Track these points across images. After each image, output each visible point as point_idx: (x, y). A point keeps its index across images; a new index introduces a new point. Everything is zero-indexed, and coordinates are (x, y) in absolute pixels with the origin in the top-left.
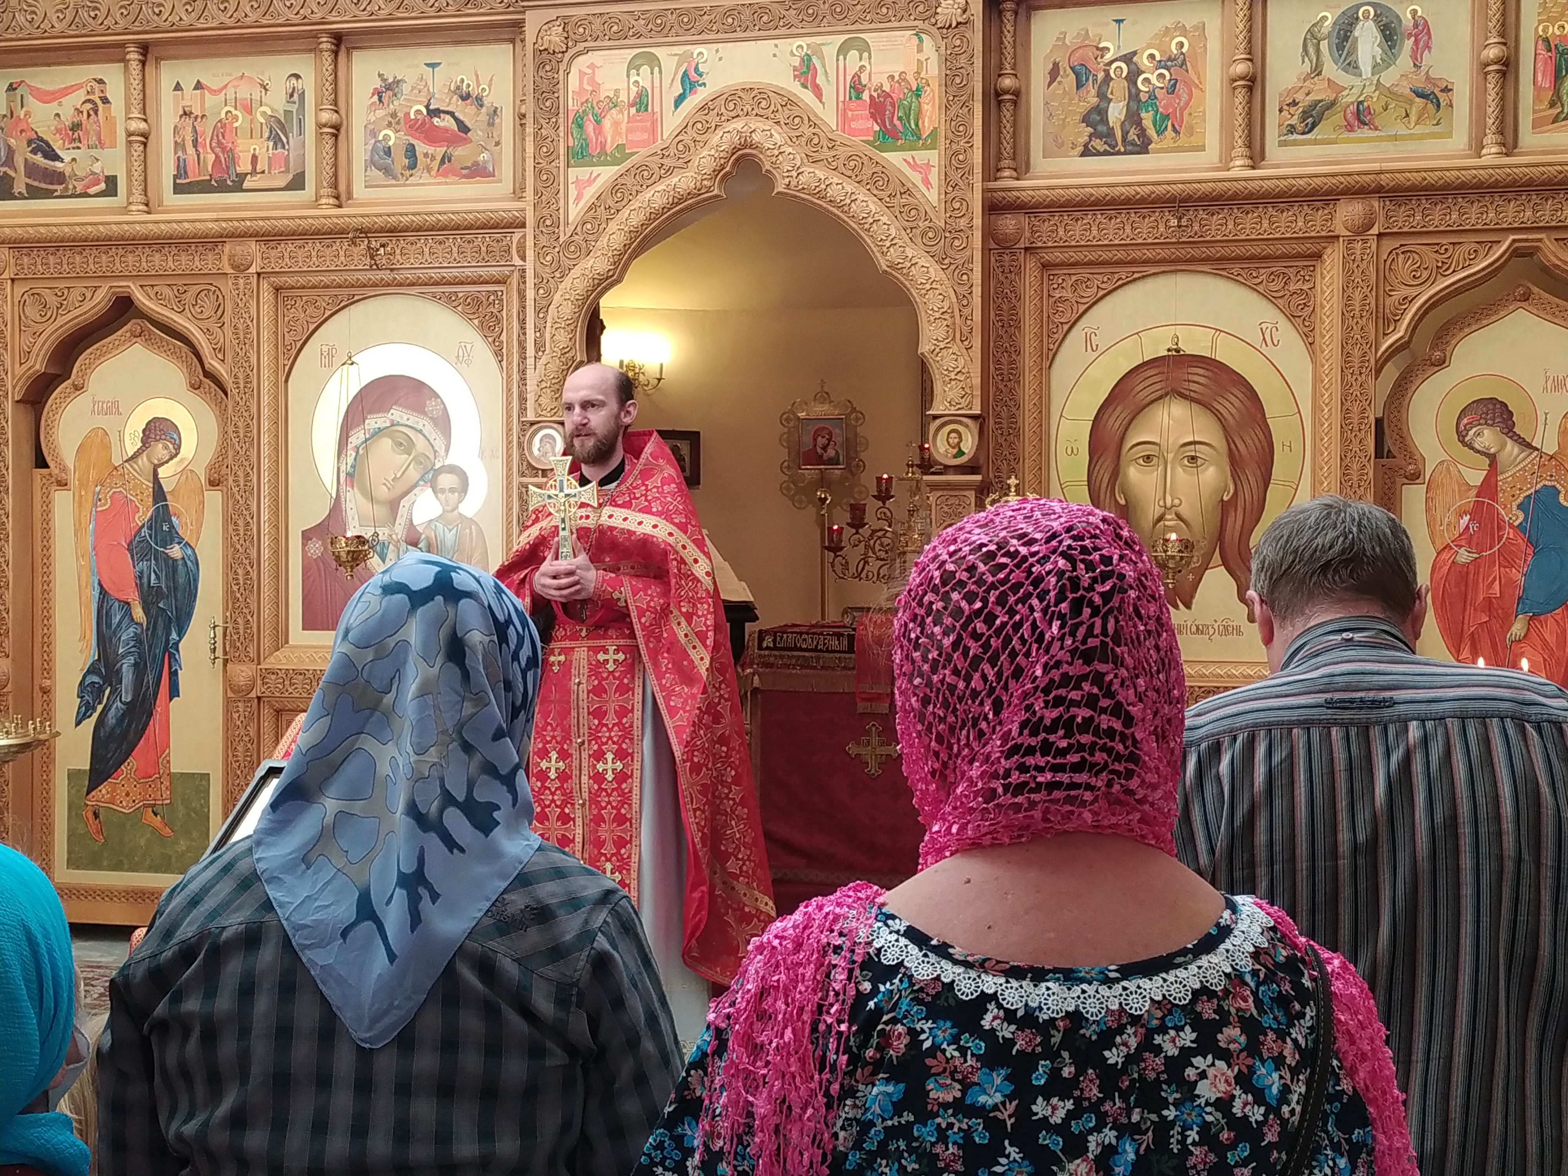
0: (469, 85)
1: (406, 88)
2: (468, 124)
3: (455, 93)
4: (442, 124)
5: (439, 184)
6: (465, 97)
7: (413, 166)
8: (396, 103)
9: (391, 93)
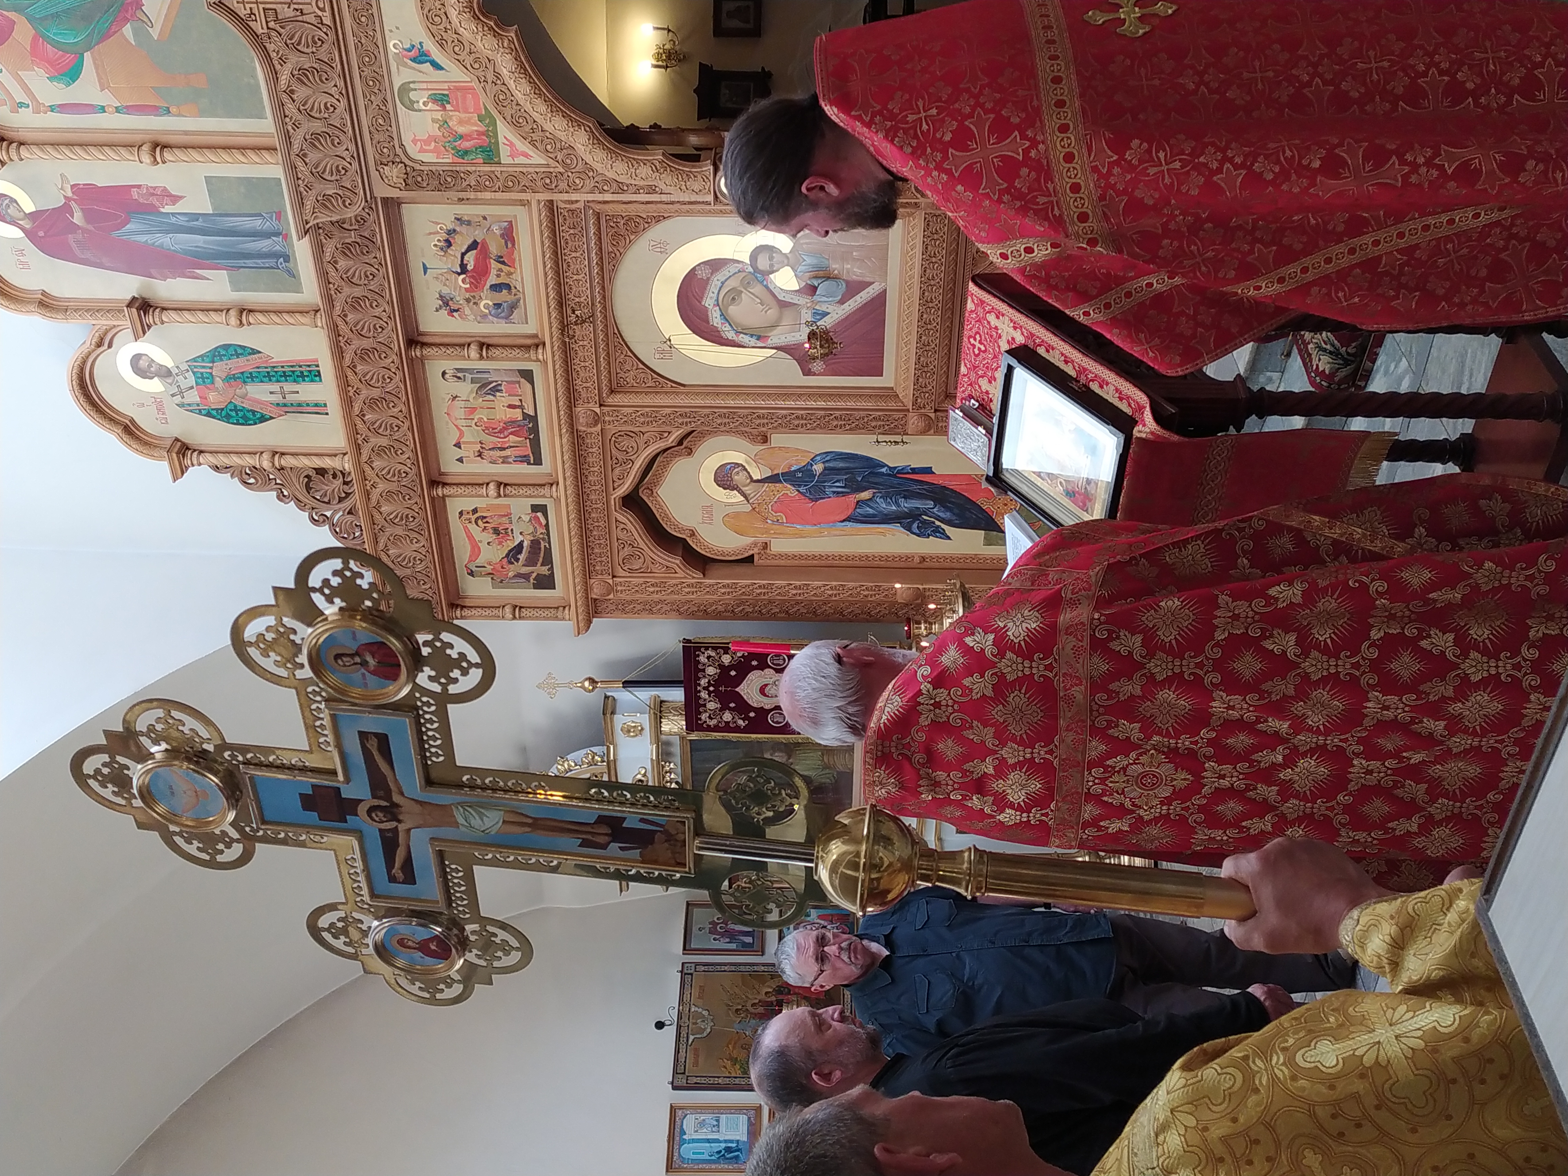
0: (439, 240)
1: (445, 291)
2: (470, 241)
3: (446, 252)
4: (472, 263)
5: (521, 266)
6: (449, 243)
7: (508, 287)
8: (458, 298)
9: (450, 303)
